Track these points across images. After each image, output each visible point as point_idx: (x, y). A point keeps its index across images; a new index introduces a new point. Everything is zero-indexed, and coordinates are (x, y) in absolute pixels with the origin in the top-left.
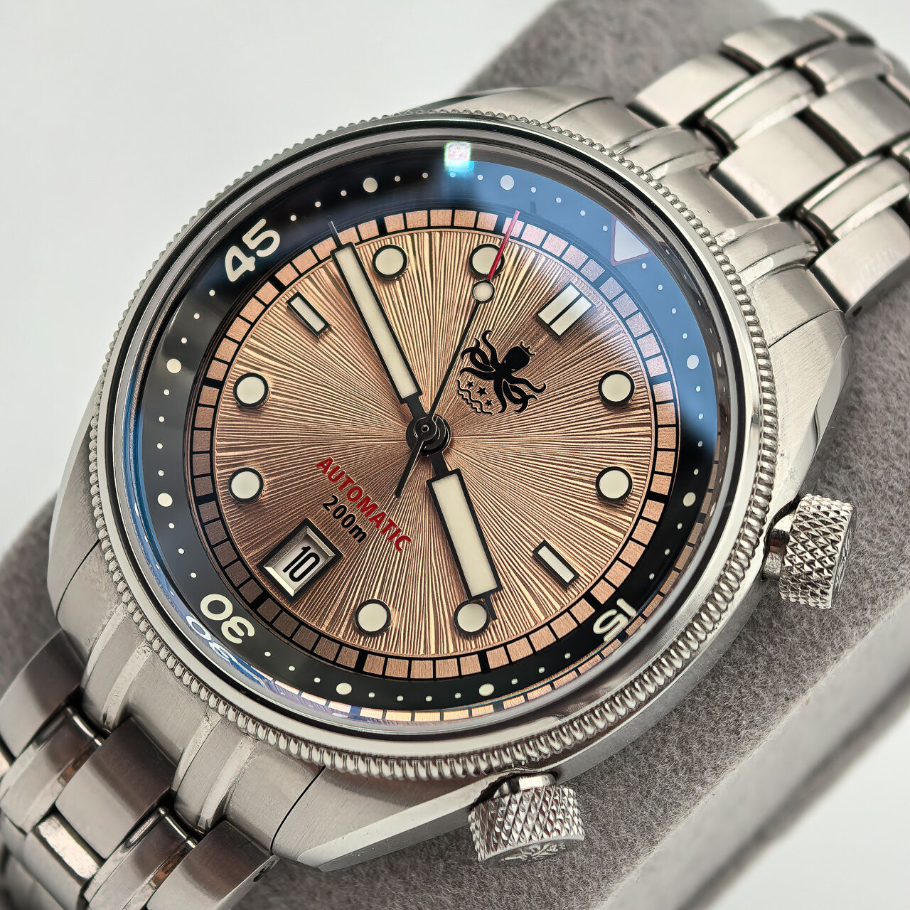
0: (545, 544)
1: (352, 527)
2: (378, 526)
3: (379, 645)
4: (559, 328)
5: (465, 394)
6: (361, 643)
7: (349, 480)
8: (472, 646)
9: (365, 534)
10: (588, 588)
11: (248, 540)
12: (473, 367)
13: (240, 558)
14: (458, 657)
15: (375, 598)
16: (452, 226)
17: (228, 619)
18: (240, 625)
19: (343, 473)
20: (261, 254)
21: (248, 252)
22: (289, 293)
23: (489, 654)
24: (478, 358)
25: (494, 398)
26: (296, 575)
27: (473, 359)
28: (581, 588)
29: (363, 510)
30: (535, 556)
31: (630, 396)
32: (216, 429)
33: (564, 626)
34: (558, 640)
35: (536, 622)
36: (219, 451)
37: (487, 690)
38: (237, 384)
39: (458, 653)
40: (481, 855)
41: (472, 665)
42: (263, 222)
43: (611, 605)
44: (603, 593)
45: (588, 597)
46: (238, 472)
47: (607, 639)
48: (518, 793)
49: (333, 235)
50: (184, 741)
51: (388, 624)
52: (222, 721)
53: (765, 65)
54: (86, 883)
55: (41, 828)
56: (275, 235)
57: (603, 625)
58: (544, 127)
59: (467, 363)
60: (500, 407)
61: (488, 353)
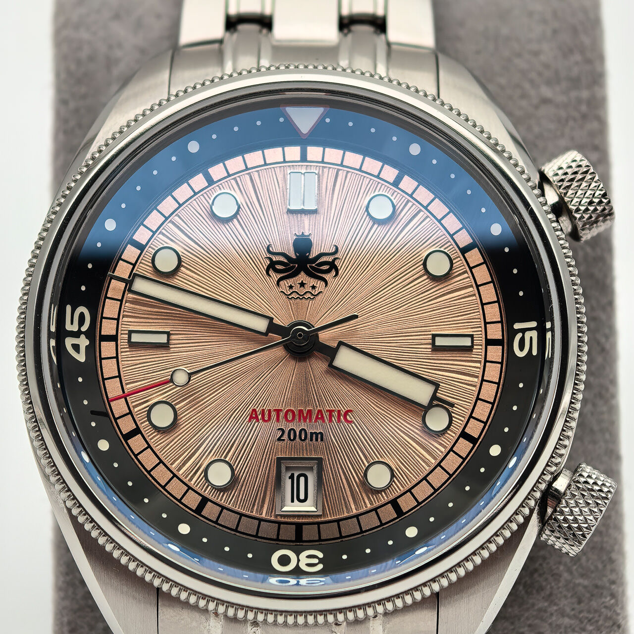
0: (434, 336)
1: (309, 436)
2: (324, 421)
3: (398, 489)
4: (311, 205)
5: (295, 295)
6: (386, 498)
7: (278, 411)
9: (321, 433)
10: (484, 337)
11: (254, 504)
12: (282, 275)
13: (260, 520)
14: (451, 450)
15: (367, 465)
16: (180, 205)
17: (299, 560)
18: (309, 557)
19: (269, 411)
20: (84, 328)
21: (76, 334)
22: (123, 338)
23: (467, 430)
24: (279, 267)
25: (312, 282)
26: (302, 497)
27: (277, 271)
28: (480, 340)
29: (305, 421)
30: (436, 349)
31: (394, 206)
32: (163, 459)
33: (493, 372)
34: (498, 384)
35: (475, 386)
36: (179, 470)
37: (495, 450)
38: (149, 420)
39: (449, 448)
40: (573, 551)
41: (464, 447)
42: (69, 308)
43: (512, 333)
44: (495, 332)
45: (490, 342)
46: (206, 471)
47: (535, 353)
48: (565, 493)
49: (112, 278)
51: (391, 470)
52: (347, 626)
56: (82, 309)
57: (522, 349)
58: (172, 98)
59: (275, 277)
60: (323, 283)
61: (282, 259)
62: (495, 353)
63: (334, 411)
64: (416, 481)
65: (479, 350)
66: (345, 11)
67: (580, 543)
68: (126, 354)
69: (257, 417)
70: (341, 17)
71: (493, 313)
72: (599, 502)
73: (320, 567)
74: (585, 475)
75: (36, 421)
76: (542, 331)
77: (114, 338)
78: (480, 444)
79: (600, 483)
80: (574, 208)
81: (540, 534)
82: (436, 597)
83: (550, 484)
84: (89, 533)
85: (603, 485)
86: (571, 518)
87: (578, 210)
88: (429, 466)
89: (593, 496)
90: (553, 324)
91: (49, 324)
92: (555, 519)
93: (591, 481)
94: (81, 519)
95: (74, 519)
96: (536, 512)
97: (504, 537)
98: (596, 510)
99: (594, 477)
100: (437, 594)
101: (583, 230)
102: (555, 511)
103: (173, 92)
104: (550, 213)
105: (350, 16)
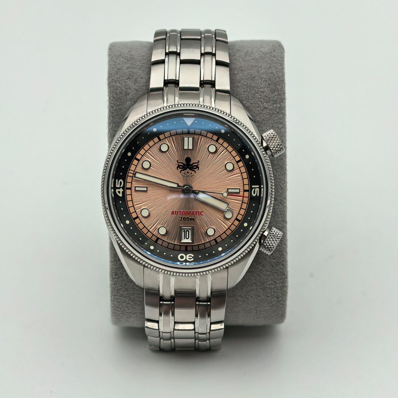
0: (228, 189)
1: (190, 219)
2: (194, 215)
3: (217, 235)
4: (191, 147)
5: (185, 176)
6: (213, 238)
7: (180, 211)
9: (193, 218)
11: (173, 240)
12: (182, 169)
13: (175, 245)
14: (233, 224)
15: (207, 228)
16: (151, 147)
17: (186, 257)
18: (189, 256)
19: (178, 211)
20: (121, 186)
21: (119, 188)
22: (133, 188)
23: (237, 218)
26: (187, 237)
27: (180, 168)
28: (242, 190)
29: (188, 215)
31: (216, 148)
32: (145, 226)
33: (246, 200)
34: (247, 204)
35: (240, 204)
36: (150, 229)
37: (246, 225)
38: (141, 214)
40: (269, 254)
41: (237, 223)
42: (117, 180)
43: (252, 188)
44: (247, 188)
45: (245, 191)
46: (158, 229)
47: (258, 195)
48: (267, 237)
49: (130, 170)
50: (195, 286)
51: (214, 230)
52: (201, 276)
53: (164, 58)
54: (194, 329)
55: (175, 328)
56: (121, 180)
57: (254, 193)
58: (148, 114)
59: (180, 170)
60: (194, 172)
61: (182, 164)
62: (247, 194)
64: (221, 233)
65: (241, 193)
66: (202, 79)
67: (271, 252)
68: (134, 194)
70: (201, 81)
71: (246, 181)
72: (277, 240)
73: (193, 259)
76: (260, 188)
77: (130, 189)
78: (241, 222)
79: (277, 234)
81: (259, 248)
82: (227, 268)
83: (262, 234)
84: (123, 248)
85: (279, 234)
86: (268, 244)
87: (273, 149)
88: (225, 228)
89: (275, 238)
90: (263, 186)
91: (111, 185)
92: (264, 245)
93: (275, 233)
94: (121, 244)
95: (119, 244)
96: (258, 242)
97: (248, 250)
98: (276, 242)
101: (275, 155)
102: (263, 242)
103: (148, 112)
104: (264, 151)
105: (203, 81)
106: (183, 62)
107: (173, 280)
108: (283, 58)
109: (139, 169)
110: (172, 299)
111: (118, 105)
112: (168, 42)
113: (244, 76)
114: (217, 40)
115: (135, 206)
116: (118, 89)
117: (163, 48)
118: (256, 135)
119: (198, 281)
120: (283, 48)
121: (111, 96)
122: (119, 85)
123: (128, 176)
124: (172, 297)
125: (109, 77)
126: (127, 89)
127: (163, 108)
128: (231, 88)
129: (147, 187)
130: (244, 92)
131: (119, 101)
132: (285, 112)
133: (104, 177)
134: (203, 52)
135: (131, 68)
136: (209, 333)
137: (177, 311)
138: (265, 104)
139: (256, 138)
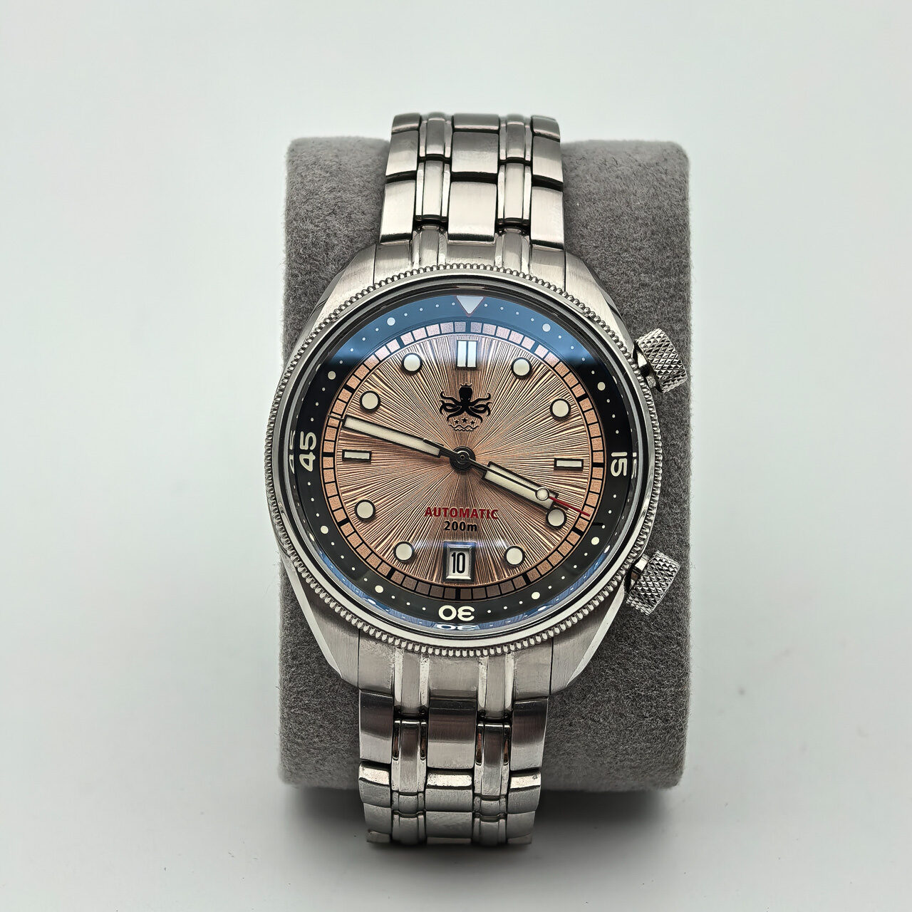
0: (556, 460)
1: (467, 527)
2: (477, 517)
3: (527, 566)
4: (472, 364)
5: (459, 428)
6: (519, 571)
7: (445, 509)
8: (566, 529)
9: (475, 525)
10: (591, 461)
11: (427, 574)
12: (449, 414)
13: (432, 584)
15: (506, 548)
16: (380, 362)
17: (457, 613)
18: (464, 611)
19: (440, 509)
20: (312, 448)
21: (307, 452)
22: (339, 455)
23: (577, 526)
24: (448, 408)
25: (473, 419)
26: (461, 569)
27: (448, 411)
28: (588, 463)
29: (464, 516)
30: (557, 468)
31: (531, 366)
32: (365, 540)
33: (597, 486)
34: (600, 494)
35: (583, 495)
36: (376, 548)
37: (595, 541)
38: (356, 513)
39: (564, 538)
40: (648, 611)
41: (575, 538)
42: (302, 434)
43: (610, 459)
44: (599, 458)
45: (595, 465)
46: (395, 549)
47: (625, 474)
48: (643, 571)
49: (332, 412)
50: (476, 683)
51: (523, 553)
52: (489, 658)
53: (415, 169)
54: (472, 787)
55: (429, 783)
56: (311, 434)
57: (616, 471)
58: (377, 286)
59: (446, 414)
60: (479, 420)
61: (451, 402)
62: (598, 472)
63: (485, 510)
64: (539, 560)
65: (587, 470)
66: (500, 216)
67: (652, 606)
68: (340, 465)
69: (431, 513)
70: (497, 220)
71: (598, 444)
72: (666, 578)
73: (472, 618)
74: (658, 559)
75: (279, 512)
76: (630, 458)
77: (332, 455)
78: (585, 536)
79: (668, 565)
80: (658, 371)
81: (626, 598)
82: (551, 641)
83: (633, 565)
84: (313, 590)
85: (671, 566)
86: (647, 589)
87: (660, 372)
88: (549, 549)
89: (662, 574)
90: (638, 455)
91: (289, 445)
92: (636, 589)
93: (661, 564)
94: (308, 580)
95: (302, 580)
96: (623, 583)
97: (599, 601)
98: (664, 583)
99: (664, 560)
100: (553, 638)
101: (664, 386)
102: (636, 583)
103: (377, 281)
104: (639, 376)
105: (504, 220)
106: (456, 178)
107: (425, 667)
108: (684, 176)
109: (353, 410)
110: (422, 713)
111: (309, 273)
112: (425, 135)
113: (597, 214)
114: (534, 134)
115: (343, 495)
116: (306, 237)
117: (411, 148)
118: (621, 339)
119: (483, 669)
120: (685, 156)
121: (293, 251)
122: (311, 226)
123: (327, 426)
124: (421, 708)
125: (288, 210)
126: (328, 235)
127: (412, 273)
128: (565, 239)
129: (370, 453)
130: (596, 247)
131: (311, 264)
132: (689, 296)
133: (274, 427)
134: (503, 157)
135: (339, 191)
136: (506, 796)
137: (433, 745)
138: (642, 275)
139: (622, 345)
